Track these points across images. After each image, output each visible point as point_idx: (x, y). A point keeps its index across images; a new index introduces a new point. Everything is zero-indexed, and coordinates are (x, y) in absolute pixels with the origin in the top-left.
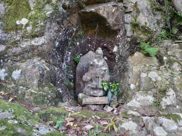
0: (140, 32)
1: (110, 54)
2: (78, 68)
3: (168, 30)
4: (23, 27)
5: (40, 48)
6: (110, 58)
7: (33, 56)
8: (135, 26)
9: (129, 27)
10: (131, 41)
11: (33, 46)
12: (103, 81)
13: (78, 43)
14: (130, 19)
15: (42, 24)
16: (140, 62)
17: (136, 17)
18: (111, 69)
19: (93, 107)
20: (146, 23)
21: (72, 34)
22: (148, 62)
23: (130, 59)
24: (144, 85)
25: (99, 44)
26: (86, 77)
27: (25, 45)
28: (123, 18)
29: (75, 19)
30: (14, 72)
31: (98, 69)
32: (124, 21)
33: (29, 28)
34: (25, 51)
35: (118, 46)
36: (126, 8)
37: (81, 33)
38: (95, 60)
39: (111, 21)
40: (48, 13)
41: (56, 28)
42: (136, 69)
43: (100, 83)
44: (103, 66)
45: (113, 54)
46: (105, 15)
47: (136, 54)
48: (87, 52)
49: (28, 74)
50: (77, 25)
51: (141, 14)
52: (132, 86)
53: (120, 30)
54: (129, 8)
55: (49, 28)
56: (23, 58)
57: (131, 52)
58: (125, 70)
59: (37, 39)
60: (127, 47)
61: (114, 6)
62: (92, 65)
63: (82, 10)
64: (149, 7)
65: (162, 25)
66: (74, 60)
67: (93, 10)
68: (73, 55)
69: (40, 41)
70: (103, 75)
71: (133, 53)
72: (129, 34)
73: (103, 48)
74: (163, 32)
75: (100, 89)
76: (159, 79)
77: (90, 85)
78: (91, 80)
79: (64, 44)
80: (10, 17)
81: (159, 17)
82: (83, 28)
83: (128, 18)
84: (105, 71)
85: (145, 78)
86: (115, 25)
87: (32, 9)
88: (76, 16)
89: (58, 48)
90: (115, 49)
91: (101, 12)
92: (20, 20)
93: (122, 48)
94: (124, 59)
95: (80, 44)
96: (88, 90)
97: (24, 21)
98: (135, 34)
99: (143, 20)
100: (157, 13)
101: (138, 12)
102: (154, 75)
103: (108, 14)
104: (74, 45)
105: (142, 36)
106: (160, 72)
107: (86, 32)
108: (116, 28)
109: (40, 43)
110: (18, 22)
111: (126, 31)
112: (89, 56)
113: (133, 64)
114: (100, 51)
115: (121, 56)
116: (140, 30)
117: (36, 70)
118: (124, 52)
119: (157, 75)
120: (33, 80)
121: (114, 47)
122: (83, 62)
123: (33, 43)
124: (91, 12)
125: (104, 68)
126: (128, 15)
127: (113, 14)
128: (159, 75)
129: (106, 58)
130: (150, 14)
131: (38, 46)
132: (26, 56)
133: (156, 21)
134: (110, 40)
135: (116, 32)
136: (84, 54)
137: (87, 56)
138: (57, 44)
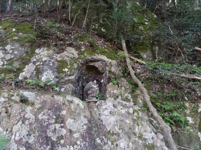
0: (112, 74)
1: (100, 83)
2: (85, 89)
3: (124, 74)
4: (66, 72)
5: (72, 80)
6: (100, 85)
7: (69, 83)
8: (110, 72)
9: (107, 72)
10: (108, 78)
11: (70, 79)
12: (96, 94)
13: (85, 78)
14: (108, 69)
15: (74, 71)
16: (111, 87)
17: (111, 68)
18: (100, 90)
19: (92, 102)
20: (114, 71)
21: (82, 73)
22: (114, 87)
23: (108, 85)
24: (112, 95)
25: (95, 78)
26: (89, 92)
27: (66, 79)
28: (105, 68)
29: (84, 68)
30: (62, 89)
31: (94, 89)
32: (105, 69)
33: (69, 73)
34: (66, 81)
35: (103, 79)
36: (107, 64)
37: (86, 73)
38: (93, 85)
39: (100, 69)
40: (76, 67)
41: (77, 72)
42: (109, 89)
43: (95, 95)
44: (96, 88)
45: (101, 83)
46: (98, 67)
47: (110, 83)
48: (89, 82)
49: (67, 90)
50: (85, 70)
51: (113, 67)
52: (108, 96)
53: (104, 73)
54: (108, 64)
55: (75, 72)
56: (65, 83)
57: (108, 82)
58: (106, 90)
59: (71, 77)
60: (107, 80)
61: (101, 63)
62: (92, 87)
63: (88, 64)
64: (116, 64)
65: (121, 72)
66: (82, 86)
67: (92, 64)
68: (82, 83)
69: (72, 77)
70: (96, 91)
71: (109, 83)
72: (107, 75)
73: (97, 80)
74: (122, 75)
75: (95, 97)
76: (117, 92)
77: (91, 96)
78: (91, 93)
79: (79, 78)
80: (60, 68)
81: (120, 68)
82: (88, 71)
83: (107, 68)
84: (97, 90)
85: (112, 93)
86: (102, 71)
87: (69, 65)
88: (85, 66)
89: (77, 80)
90: (102, 81)
91: (96, 65)
92: (65, 69)
93: (105, 80)
94: (105, 85)
95: (86, 78)
96: (90, 97)
97: (66, 70)
98: (110, 75)
99: (113, 69)
100: (120, 66)
101: (112, 66)
102: (115, 91)
103: (99, 66)
104: (83, 78)
105: (112, 76)
106: (117, 90)
107: (89, 72)
108: (102, 72)
109: (72, 78)
110: (64, 70)
111: (106, 73)
112: (90, 84)
113: (109, 88)
114: (95, 81)
115: (104, 84)
116: (112, 73)
117: (71, 88)
118: (106, 82)
119: (116, 91)
120: (70, 92)
121: (101, 80)
122: (87, 87)
123: (70, 78)
124: (92, 65)
125: (97, 89)
126: (108, 67)
127: (101, 66)
128: (117, 91)
129: (98, 85)
130: (116, 67)
131: (71, 79)
132: (66, 83)
133: (119, 70)
134: (100, 76)
135: (102, 74)
136: (87, 83)
137: (89, 83)
138: (77, 78)
